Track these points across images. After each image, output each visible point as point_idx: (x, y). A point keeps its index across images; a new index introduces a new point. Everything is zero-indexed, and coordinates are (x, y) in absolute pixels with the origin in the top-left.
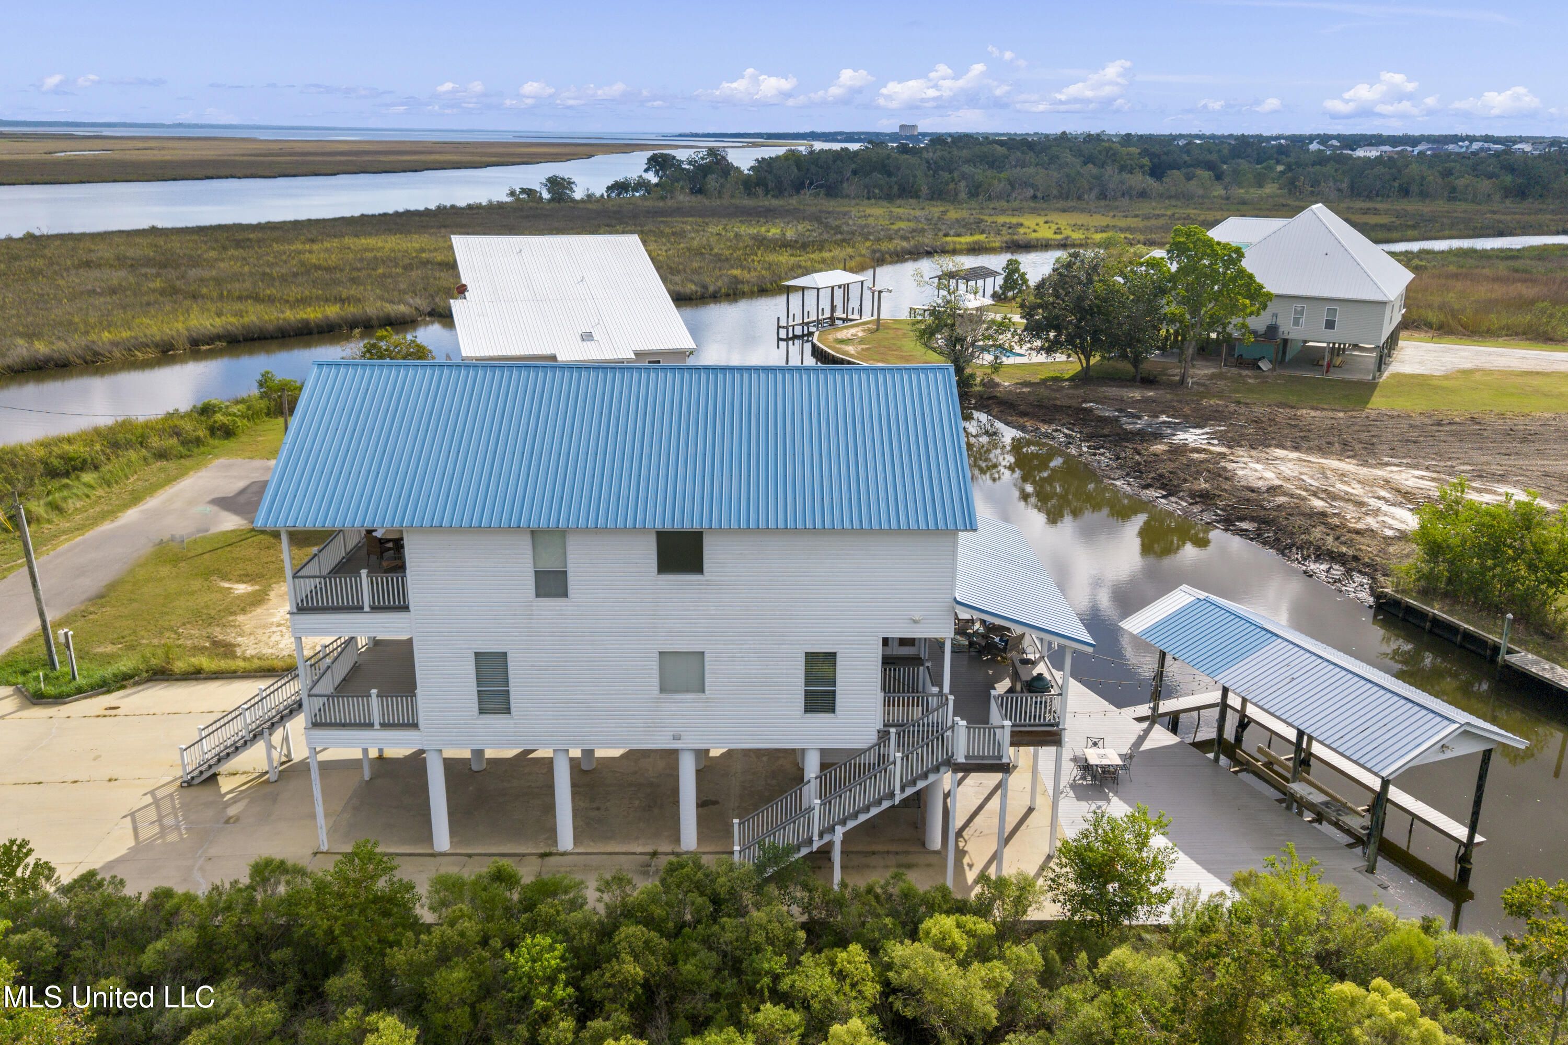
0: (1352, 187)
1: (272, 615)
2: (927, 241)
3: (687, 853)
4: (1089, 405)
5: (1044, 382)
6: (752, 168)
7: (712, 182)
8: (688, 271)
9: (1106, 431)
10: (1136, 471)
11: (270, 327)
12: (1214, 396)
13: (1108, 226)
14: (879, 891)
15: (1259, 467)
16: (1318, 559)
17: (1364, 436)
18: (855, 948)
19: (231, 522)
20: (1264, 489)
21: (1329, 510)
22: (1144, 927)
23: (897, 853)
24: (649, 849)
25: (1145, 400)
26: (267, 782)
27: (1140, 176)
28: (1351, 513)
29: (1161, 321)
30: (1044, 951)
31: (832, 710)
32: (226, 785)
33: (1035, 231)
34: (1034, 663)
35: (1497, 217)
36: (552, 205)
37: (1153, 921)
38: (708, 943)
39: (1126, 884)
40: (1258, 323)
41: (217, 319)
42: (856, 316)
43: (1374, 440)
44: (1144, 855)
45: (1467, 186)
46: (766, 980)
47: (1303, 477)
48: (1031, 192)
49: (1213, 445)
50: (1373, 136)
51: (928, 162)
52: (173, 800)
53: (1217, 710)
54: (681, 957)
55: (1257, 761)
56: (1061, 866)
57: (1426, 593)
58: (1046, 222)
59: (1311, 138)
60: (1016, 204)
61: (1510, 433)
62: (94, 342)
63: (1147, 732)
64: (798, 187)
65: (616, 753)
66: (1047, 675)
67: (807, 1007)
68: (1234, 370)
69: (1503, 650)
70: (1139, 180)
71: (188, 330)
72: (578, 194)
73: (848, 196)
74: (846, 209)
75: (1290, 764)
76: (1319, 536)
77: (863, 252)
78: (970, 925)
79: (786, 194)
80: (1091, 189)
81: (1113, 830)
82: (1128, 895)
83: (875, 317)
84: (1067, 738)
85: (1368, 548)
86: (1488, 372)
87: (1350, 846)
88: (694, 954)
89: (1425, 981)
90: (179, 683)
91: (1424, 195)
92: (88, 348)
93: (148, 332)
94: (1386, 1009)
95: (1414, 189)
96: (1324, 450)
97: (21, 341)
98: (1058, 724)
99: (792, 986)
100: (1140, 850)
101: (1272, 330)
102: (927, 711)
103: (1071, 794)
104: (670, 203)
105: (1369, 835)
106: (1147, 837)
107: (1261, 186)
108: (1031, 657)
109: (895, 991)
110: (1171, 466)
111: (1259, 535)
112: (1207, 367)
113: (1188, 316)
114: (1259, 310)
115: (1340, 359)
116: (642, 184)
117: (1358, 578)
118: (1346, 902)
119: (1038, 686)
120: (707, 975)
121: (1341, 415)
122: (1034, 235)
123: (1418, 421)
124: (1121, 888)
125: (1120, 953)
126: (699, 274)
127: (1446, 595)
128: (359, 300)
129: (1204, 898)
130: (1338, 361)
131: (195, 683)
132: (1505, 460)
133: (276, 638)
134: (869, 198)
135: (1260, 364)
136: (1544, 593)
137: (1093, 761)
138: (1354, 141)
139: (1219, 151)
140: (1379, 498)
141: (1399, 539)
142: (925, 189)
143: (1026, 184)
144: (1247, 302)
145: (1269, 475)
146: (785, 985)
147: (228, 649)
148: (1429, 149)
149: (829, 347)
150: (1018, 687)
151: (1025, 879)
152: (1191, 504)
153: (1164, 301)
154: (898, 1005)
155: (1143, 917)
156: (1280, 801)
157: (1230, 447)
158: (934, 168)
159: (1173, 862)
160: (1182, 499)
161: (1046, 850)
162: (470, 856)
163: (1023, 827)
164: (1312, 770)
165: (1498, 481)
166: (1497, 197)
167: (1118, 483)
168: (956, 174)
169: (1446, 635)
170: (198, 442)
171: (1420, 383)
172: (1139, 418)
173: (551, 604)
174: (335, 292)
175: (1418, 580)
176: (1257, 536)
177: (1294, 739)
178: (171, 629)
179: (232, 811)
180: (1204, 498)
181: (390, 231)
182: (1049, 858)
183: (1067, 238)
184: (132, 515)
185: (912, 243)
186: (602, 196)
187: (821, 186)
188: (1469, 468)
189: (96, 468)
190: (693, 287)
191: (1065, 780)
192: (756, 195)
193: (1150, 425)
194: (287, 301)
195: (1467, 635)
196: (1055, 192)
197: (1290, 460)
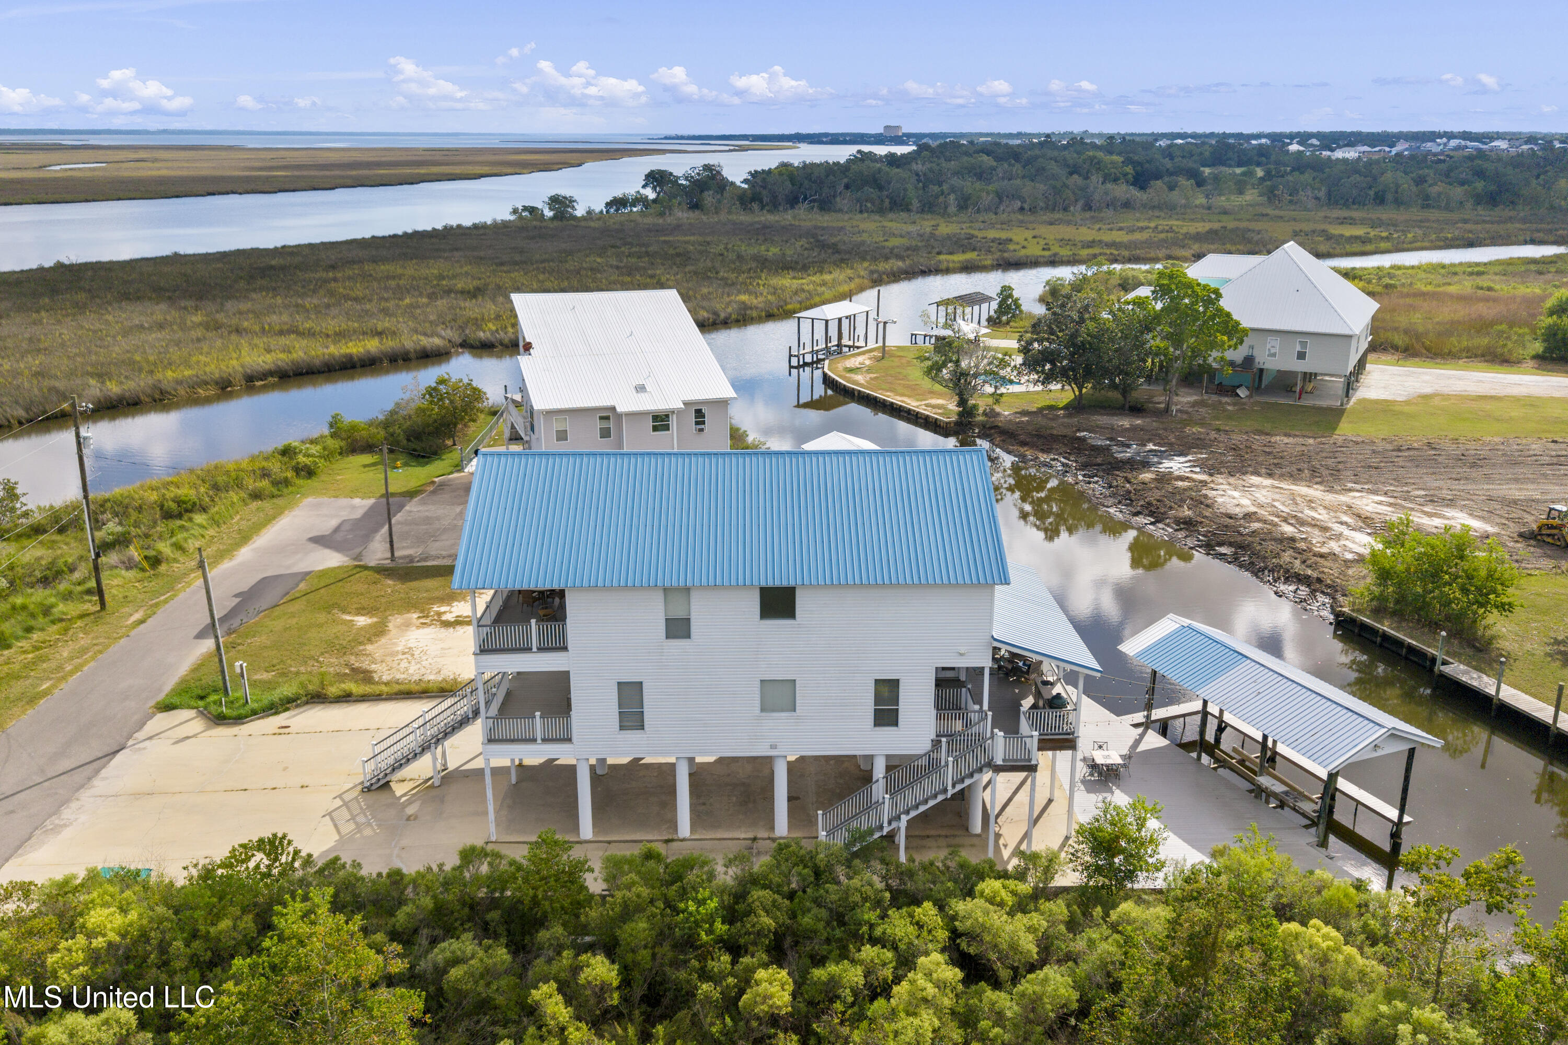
0: (1329, 194)
1: (395, 644)
2: (922, 260)
3: (780, 838)
4: (1082, 434)
5: (1041, 410)
6: (745, 181)
7: (709, 198)
8: (699, 297)
9: (1099, 460)
10: (1127, 499)
11: (317, 362)
12: (1196, 424)
13: (1093, 241)
14: (940, 865)
15: (1236, 494)
16: (1287, 580)
17: (1330, 462)
18: (927, 905)
19: (332, 560)
20: (1241, 515)
21: (1298, 536)
22: (1143, 890)
23: (946, 837)
24: (751, 835)
25: (1134, 429)
26: (432, 787)
27: (1124, 187)
28: (1316, 537)
29: (1147, 355)
30: (1068, 906)
31: (896, 724)
32: (399, 790)
33: (1024, 247)
34: (1052, 684)
35: (1468, 226)
36: (556, 223)
37: (1150, 885)
38: (818, 902)
39: (1129, 856)
40: (1237, 355)
41: (268, 356)
42: (861, 343)
43: (1340, 466)
44: (1143, 834)
45: (1439, 194)
46: (865, 928)
47: (1276, 504)
48: (1019, 204)
49: (1196, 473)
50: (1352, 134)
51: (917, 175)
52: (358, 802)
53: (1198, 718)
54: (799, 912)
55: (1232, 758)
56: (1079, 843)
57: (1379, 611)
58: (1034, 237)
59: (1292, 136)
60: (1004, 217)
61: (1461, 458)
62: (159, 381)
63: (1142, 736)
64: (793, 201)
65: (711, 759)
66: (1064, 695)
67: (895, 948)
68: (1215, 398)
69: (1439, 662)
70: (1122, 191)
71: (242, 366)
72: (580, 212)
73: (840, 211)
74: (841, 224)
75: (1258, 761)
76: (1288, 559)
77: (862, 273)
78: (1012, 887)
79: (781, 208)
80: (1076, 201)
81: (1118, 814)
82: (1131, 864)
83: (880, 344)
84: (1080, 743)
85: (1330, 571)
86: (1446, 397)
87: (1307, 827)
88: (809, 910)
89: (1355, 924)
90: (333, 705)
91: (1398, 202)
92: (155, 387)
93: (207, 369)
94: (1320, 940)
95: (1389, 197)
96: (1294, 477)
97: (92, 382)
98: (1073, 733)
99: (884, 933)
100: (1139, 830)
101: (1249, 360)
102: (968, 724)
103: (1082, 788)
104: (669, 220)
105: (1319, 817)
106: (1145, 820)
107: (1241, 192)
108: (1050, 679)
109: (960, 935)
110: (1157, 494)
111: (1236, 559)
112: (1191, 395)
113: (1171, 349)
114: (1236, 344)
115: (1311, 385)
116: (640, 200)
117: (1321, 598)
118: (1297, 867)
119: (1057, 703)
120: (821, 925)
121: (1311, 441)
122: (1023, 252)
123: (1381, 446)
124: (1126, 859)
125: (1126, 907)
126: (709, 299)
127: (1394, 613)
128: (394, 333)
129: (1188, 866)
130: (1309, 387)
131: (345, 705)
132: (1455, 485)
133: (404, 664)
134: (861, 212)
135: (1238, 391)
136: (1475, 613)
137: (1099, 761)
138: (1332, 140)
139: (1201, 154)
140: (1342, 523)
141: (1357, 561)
142: (916, 204)
143: (1014, 197)
144: (1225, 338)
145: (1245, 502)
146: (878, 932)
147: (366, 676)
148: (1406, 150)
149: (840, 376)
150: (1041, 703)
151: (1053, 853)
152: (1176, 530)
153: (1150, 335)
154: (964, 946)
155: (1142, 882)
156: (1251, 791)
157: (1211, 475)
158: (924, 181)
159: (1165, 839)
160: (1168, 525)
161: (1065, 833)
162: (609, 842)
163: (1045, 815)
164: (1278, 765)
165: (1447, 506)
166: (1469, 205)
167: (1112, 510)
168: (945, 187)
169: (1394, 649)
170: (286, 482)
171: (1384, 409)
172: (1129, 446)
173: (678, 644)
174: (370, 325)
175: (1372, 600)
176: (1235, 560)
177: (1260, 740)
178: (312, 658)
179: (410, 810)
180: (1188, 525)
181: (405, 257)
182: (1067, 838)
183: (1055, 255)
184: (245, 553)
185: (908, 262)
186: (601, 212)
187: (814, 201)
188: (1423, 493)
189: (204, 510)
190: (705, 314)
191: (1078, 776)
192: (752, 211)
193: (1138, 454)
194: (328, 336)
195: (1411, 649)
196: (1042, 204)
197: (1264, 487)
